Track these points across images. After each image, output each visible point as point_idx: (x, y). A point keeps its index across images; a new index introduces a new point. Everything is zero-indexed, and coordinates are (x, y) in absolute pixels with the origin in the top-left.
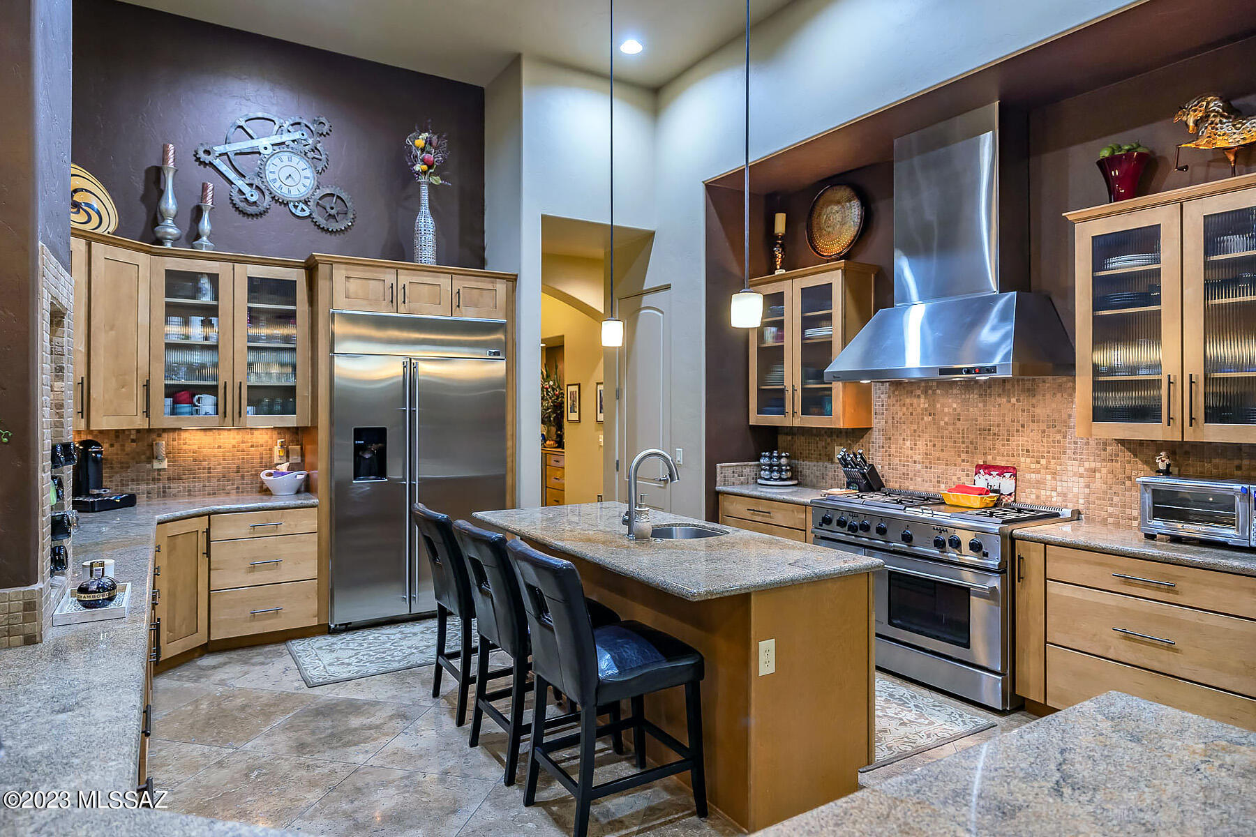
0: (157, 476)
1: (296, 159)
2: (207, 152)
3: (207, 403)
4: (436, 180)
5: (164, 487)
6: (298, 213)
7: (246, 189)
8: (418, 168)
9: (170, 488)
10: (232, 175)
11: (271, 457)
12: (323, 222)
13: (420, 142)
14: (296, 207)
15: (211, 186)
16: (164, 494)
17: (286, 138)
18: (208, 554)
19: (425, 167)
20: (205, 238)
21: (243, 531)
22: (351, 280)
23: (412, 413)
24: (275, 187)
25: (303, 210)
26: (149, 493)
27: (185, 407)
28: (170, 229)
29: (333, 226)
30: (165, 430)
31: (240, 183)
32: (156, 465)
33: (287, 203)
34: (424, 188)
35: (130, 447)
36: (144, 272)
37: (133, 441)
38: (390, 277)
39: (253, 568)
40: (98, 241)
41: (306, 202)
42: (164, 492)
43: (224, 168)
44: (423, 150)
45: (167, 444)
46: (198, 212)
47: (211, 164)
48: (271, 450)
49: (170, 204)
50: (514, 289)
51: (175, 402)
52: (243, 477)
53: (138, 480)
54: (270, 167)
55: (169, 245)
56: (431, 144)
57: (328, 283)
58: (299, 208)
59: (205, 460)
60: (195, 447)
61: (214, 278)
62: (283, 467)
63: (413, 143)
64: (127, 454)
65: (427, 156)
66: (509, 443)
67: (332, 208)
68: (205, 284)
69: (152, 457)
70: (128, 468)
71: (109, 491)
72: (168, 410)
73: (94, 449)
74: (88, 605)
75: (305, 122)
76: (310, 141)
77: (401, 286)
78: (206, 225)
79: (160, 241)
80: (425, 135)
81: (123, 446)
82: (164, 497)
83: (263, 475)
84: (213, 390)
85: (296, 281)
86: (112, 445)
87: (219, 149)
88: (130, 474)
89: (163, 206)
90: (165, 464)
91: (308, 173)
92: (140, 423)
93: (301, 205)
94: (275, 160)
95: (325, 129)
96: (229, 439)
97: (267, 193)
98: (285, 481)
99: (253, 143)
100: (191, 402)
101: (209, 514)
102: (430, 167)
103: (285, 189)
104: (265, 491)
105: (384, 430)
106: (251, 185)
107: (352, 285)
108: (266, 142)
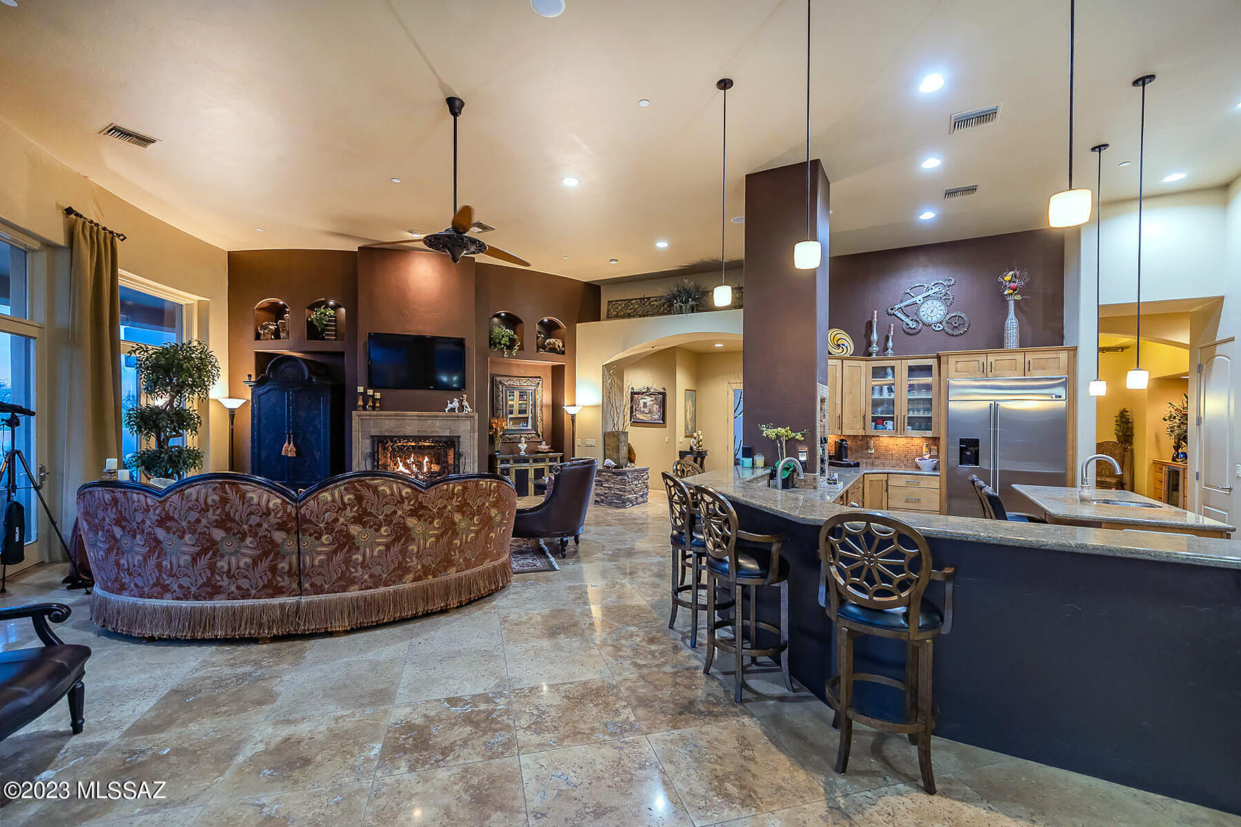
0: (869, 456)
1: (935, 302)
2: (892, 309)
3: (890, 424)
4: (1018, 297)
5: (872, 461)
7: (910, 323)
8: (1006, 293)
10: (903, 317)
11: (922, 451)
12: (950, 332)
13: (1008, 278)
15: (893, 325)
16: (872, 464)
17: (930, 292)
18: (887, 491)
19: (1012, 291)
20: (890, 350)
21: (903, 483)
22: (959, 362)
23: (995, 432)
24: (924, 319)
25: (939, 327)
26: (865, 462)
27: (880, 426)
28: (875, 348)
29: (956, 332)
30: (873, 436)
31: (907, 320)
32: (869, 451)
34: (1012, 305)
35: (859, 443)
36: (863, 369)
37: (860, 440)
38: (982, 359)
39: (907, 501)
40: (845, 359)
41: (941, 323)
43: (899, 315)
44: (1010, 281)
45: (874, 443)
46: (887, 338)
47: (894, 314)
48: (922, 448)
49: (875, 337)
50: (1075, 355)
51: (876, 424)
52: (908, 460)
53: (861, 456)
54: (922, 309)
55: (874, 356)
56: (1015, 276)
57: (946, 365)
59: (890, 451)
60: (886, 444)
61: (893, 368)
62: (927, 457)
63: (1003, 279)
64: (858, 446)
65: (1012, 284)
66: (1070, 452)
68: (889, 371)
69: (868, 448)
70: (858, 451)
71: (849, 460)
72: (873, 427)
73: (844, 442)
74: (829, 483)
75: (941, 281)
76: (943, 291)
77: (989, 363)
78: (890, 344)
79: (870, 355)
80: (1011, 273)
81: (856, 442)
83: (917, 460)
84: (892, 419)
85: (932, 366)
86: (851, 442)
87: (897, 307)
88: (859, 454)
89: (872, 339)
90: (873, 451)
91: (942, 308)
92: (861, 433)
94: (925, 305)
95: (952, 282)
96: (901, 441)
97: (920, 322)
98: (927, 462)
99: (914, 299)
100: (883, 424)
101: (888, 473)
102: (1014, 290)
103: (930, 319)
104: (918, 468)
105: (978, 440)
106: (912, 320)
107: (960, 365)
108: (920, 297)
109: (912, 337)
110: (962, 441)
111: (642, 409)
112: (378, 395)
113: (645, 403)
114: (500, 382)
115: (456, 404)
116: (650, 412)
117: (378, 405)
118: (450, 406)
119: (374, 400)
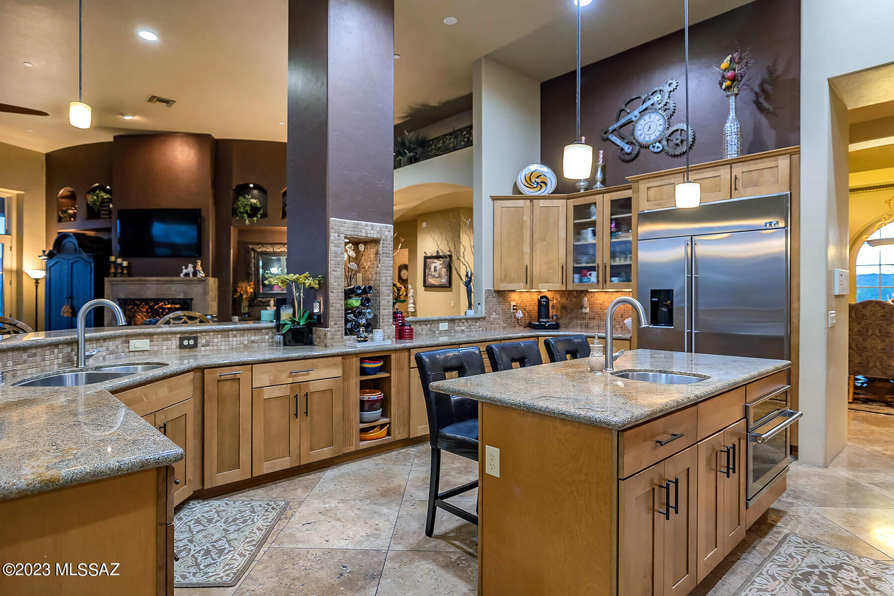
0: (583, 317)
1: (653, 115)
2: (604, 133)
3: (593, 277)
5: (587, 323)
6: (656, 150)
7: (625, 146)
8: (724, 85)
9: (590, 323)
10: (618, 141)
12: (671, 152)
13: (725, 65)
14: (654, 147)
17: (648, 104)
20: (598, 183)
22: (651, 189)
23: (692, 279)
24: (641, 139)
25: (658, 147)
26: (581, 325)
27: (586, 279)
28: (582, 183)
29: (678, 151)
30: (582, 291)
31: (622, 144)
32: (584, 311)
33: (649, 147)
36: (563, 210)
37: (575, 297)
38: (679, 180)
40: (536, 199)
41: (660, 142)
42: (588, 325)
43: (614, 139)
44: (728, 69)
45: (586, 300)
47: (606, 139)
51: (580, 276)
53: (577, 318)
54: (638, 127)
55: (582, 191)
57: (637, 194)
58: (656, 147)
59: (606, 309)
60: (601, 302)
64: (573, 304)
65: (730, 74)
67: (677, 139)
69: (582, 306)
70: (573, 311)
72: (579, 280)
73: (543, 300)
75: (659, 88)
76: (662, 99)
78: (599, 175)
80: (729, 57)
81: (571, 300)
82: (588, 328)
84: (593, 269)
86: (567, 299)
87: (611, 129)
88: (573, 314)
90: (587, 310)
91: (662, 121)
92: (566, 287)
93: (658, 144)
94: (642, 121)
95: (673, 86)
97: (637, 144)
99: (630, 116)
100: (587, 276)
102: (733, 81)
103: (647, 138)
105: (673, 291)
106: (627, 143)
107: (652, 192)
108: (636, 112)
109: (629, 165)
110: (654, 293)
111: (433, 273)
112: (125, 264)
113: (435, 267)
114: (252, 249)
115: (190, 269)
116: (440, 276)
117: (125, 272)
118: (185, 271)
119: (123, 268)
